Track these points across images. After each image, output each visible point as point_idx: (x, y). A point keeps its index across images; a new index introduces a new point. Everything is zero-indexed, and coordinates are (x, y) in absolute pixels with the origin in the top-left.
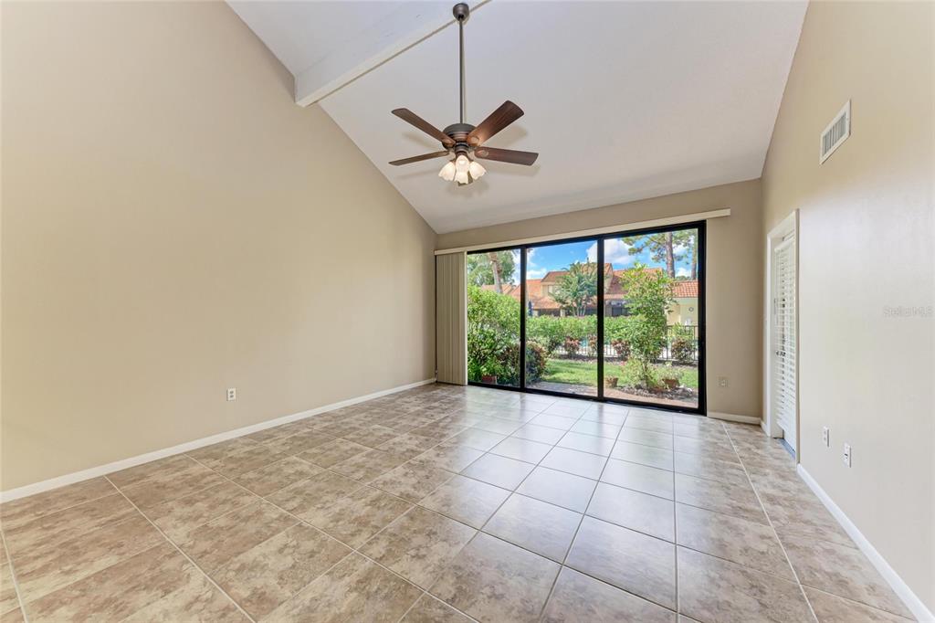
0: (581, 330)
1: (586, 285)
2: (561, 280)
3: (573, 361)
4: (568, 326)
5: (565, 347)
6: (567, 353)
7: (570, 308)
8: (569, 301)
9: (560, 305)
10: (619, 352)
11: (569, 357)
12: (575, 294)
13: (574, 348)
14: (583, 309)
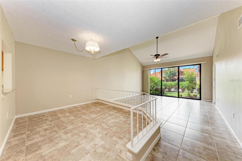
0: (172, 85)
1: (172, 73)
2: (165, 72)
3: (170, 92)
4: (169, 84)
5: (168, 89)
6: (168, 90)
7: (167, 79)
8: (167, 78)
9: (165, 79)
10: (182, 90)
11: (169, 91)
12: (169, 76)
13: (170, 89)
14: (171, 80)
